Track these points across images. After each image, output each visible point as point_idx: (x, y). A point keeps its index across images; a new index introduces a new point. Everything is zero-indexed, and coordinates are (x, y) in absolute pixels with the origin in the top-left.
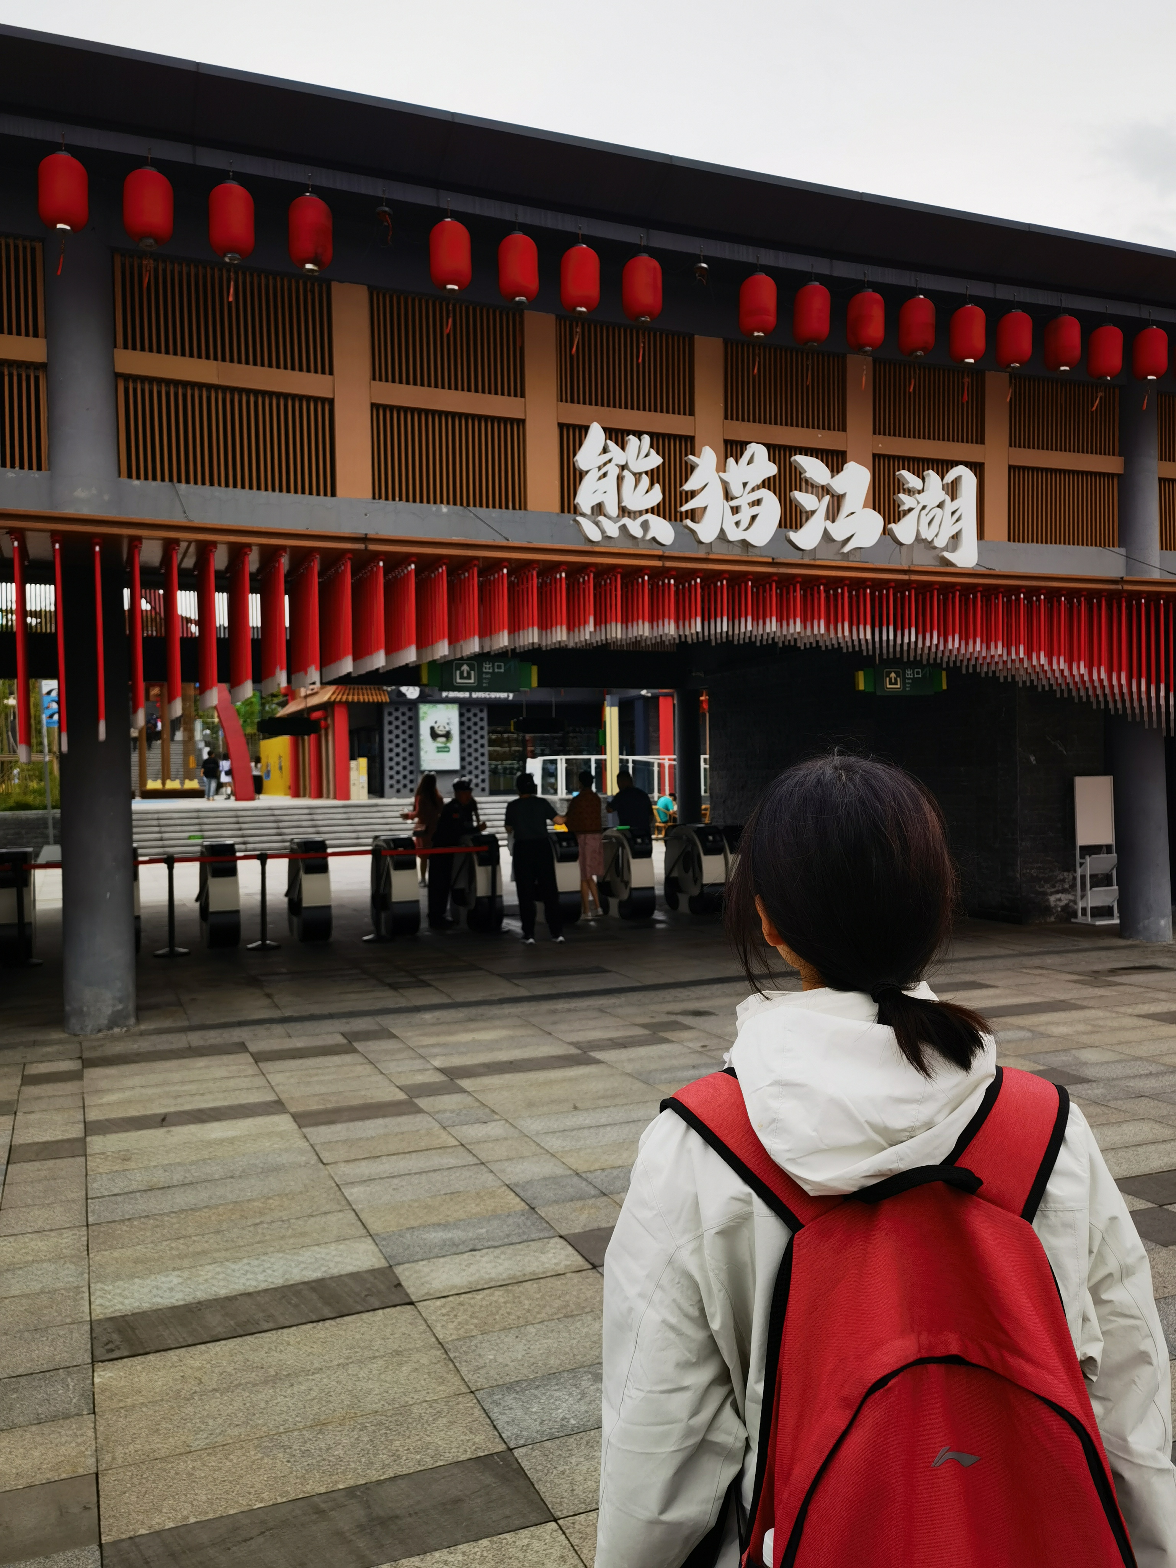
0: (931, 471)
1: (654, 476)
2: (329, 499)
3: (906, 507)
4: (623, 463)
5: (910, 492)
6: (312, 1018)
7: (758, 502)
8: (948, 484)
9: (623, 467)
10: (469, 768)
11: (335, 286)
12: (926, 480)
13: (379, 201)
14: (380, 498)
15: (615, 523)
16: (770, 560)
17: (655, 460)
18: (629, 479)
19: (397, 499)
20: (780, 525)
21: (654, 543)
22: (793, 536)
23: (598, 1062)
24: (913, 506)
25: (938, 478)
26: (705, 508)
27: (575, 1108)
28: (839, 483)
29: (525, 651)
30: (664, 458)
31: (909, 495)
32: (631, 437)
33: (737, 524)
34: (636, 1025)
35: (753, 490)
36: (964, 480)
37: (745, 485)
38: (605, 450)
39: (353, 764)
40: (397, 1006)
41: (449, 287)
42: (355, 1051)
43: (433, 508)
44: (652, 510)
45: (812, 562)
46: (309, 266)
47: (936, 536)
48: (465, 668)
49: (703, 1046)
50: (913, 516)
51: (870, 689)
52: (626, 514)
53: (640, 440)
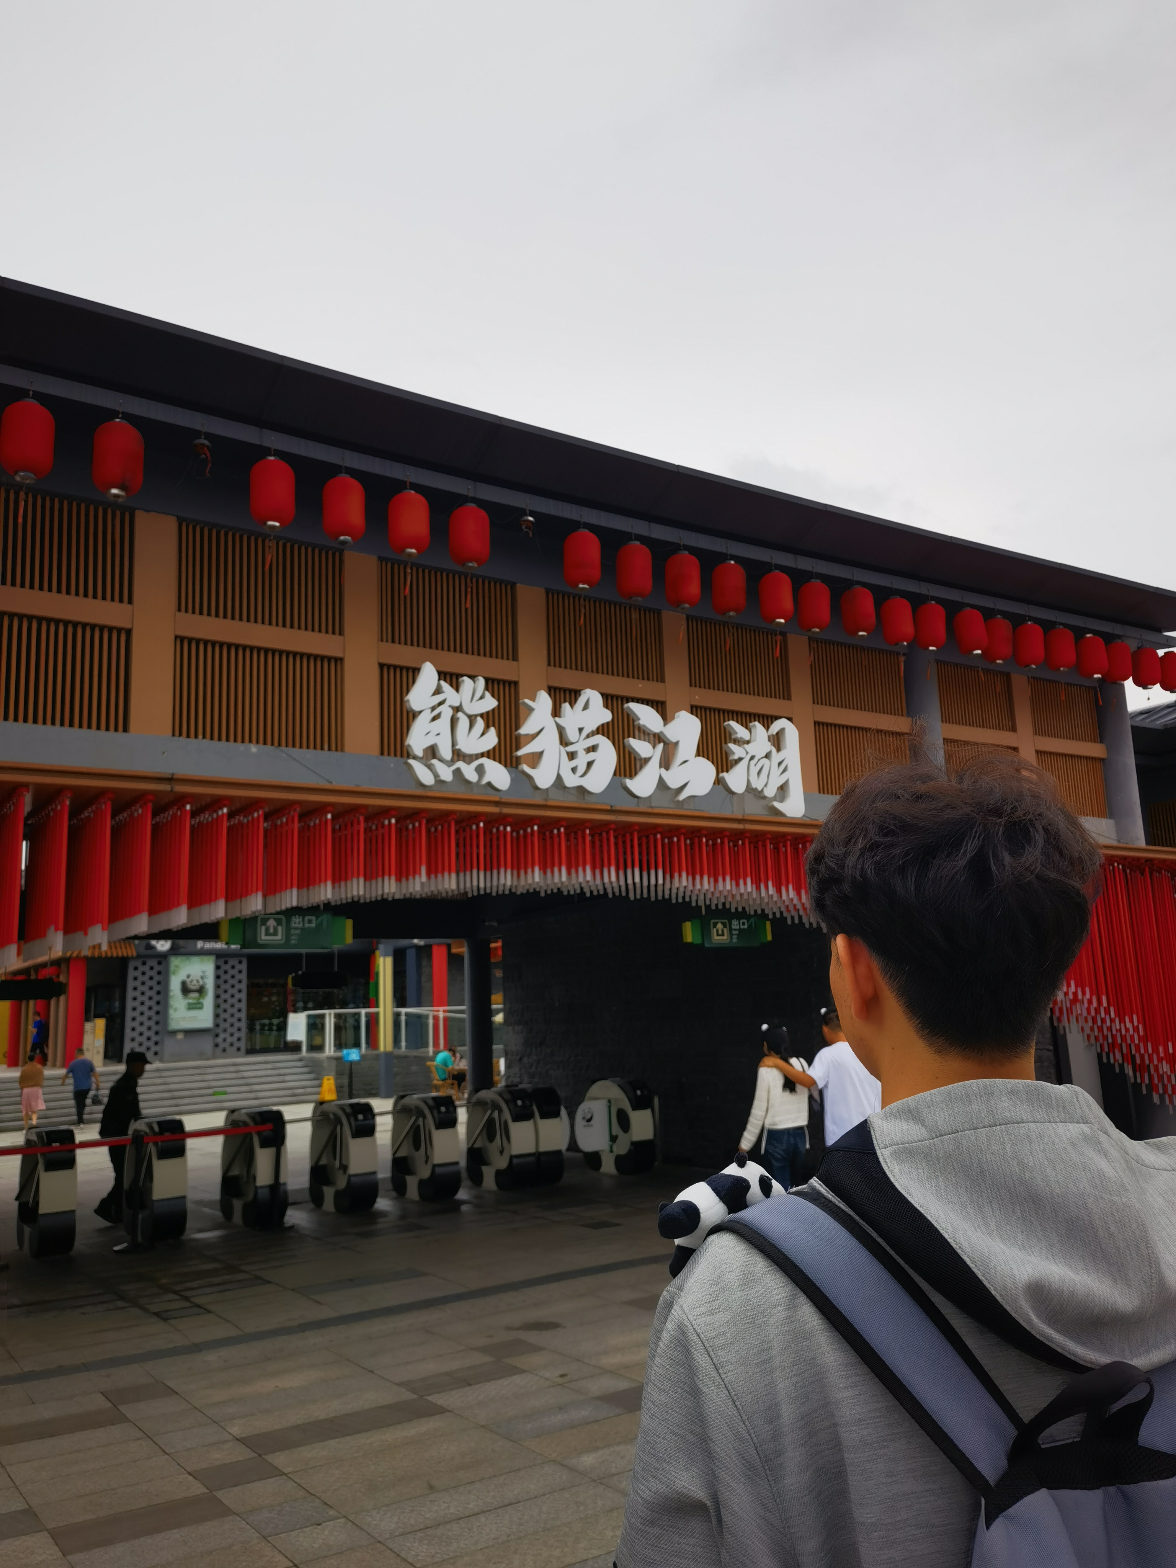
0: (757, 723)
1: (489, 718)
2: (120, 735)
3: (736, 757)
4: (457, 704)
5: (739, 742)
6: (61, 1371)
7: (593, 749)
8: (773, 735)
9: (457, 709)
10: (223, 1025)
11: (140, 515)
12: (752, 731)
13: (197, 434)
14: (180, 735)
15: (449, 766)
16: (609, 808)
17: (490, 703)
18: (463, 722)
19: (200, 737)
20: (615, 774)
21: (489, 788)
22: (630, 783)
23: (442, 1410)
24: (742, 756)
25: (764, 730)
26: (541, 753)
27: (432, 1488)
28: (672, 732)
29: (342, 904)
30: (499, 700)
31: (739, 746)
32: (465, 678)
33: (574, 770)
34: (473, 1349)
35: (588, 736)
36: (787, 731)
37: (581, 730)
38: (438, 691)
39: (88, 1026)
40: (171, 1346)
41: (270, 523)
42: (124, 1419)
43: (241, 747)
44: (488, 754)
45: (650, 810)
46: (114, 491)
47: (766, 785)
48: (271, 923)
49: (562, 1376)
50: (743, 765)
51: (698, 941)
52: (462, 758)
53: (474, 682)
